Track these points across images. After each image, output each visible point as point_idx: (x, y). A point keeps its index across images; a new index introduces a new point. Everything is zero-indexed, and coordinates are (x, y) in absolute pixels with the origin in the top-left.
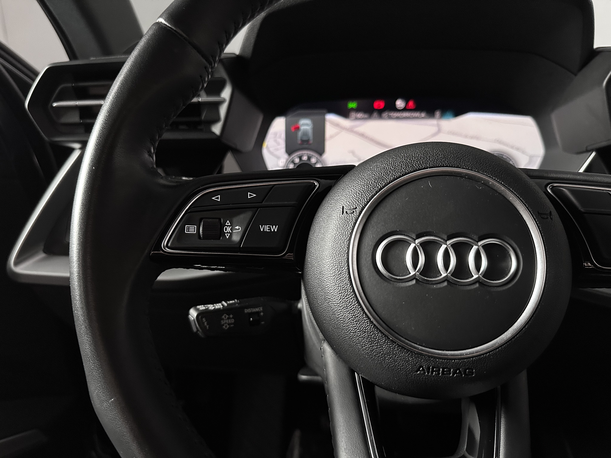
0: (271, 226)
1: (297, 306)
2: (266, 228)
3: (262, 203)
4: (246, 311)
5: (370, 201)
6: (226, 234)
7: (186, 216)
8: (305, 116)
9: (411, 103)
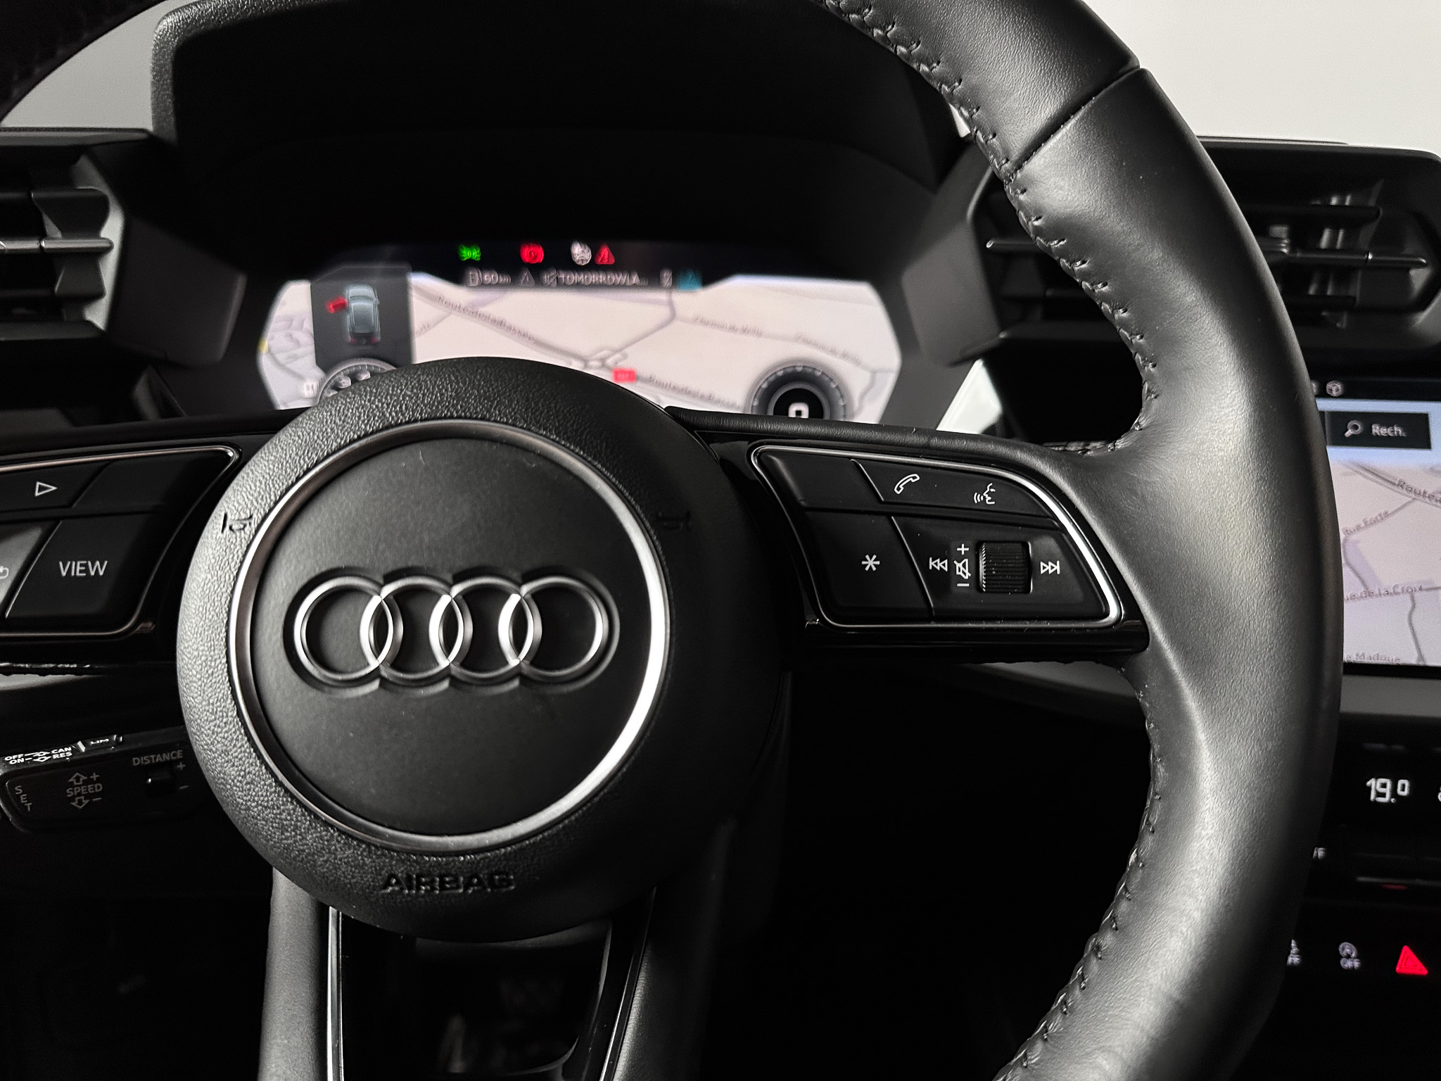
0: (89, 563)
2: (77, 569)
3: (69, 507)
4: (137, 761)
5: (282, 498)
8: (358, 278)
9: (605, 252)
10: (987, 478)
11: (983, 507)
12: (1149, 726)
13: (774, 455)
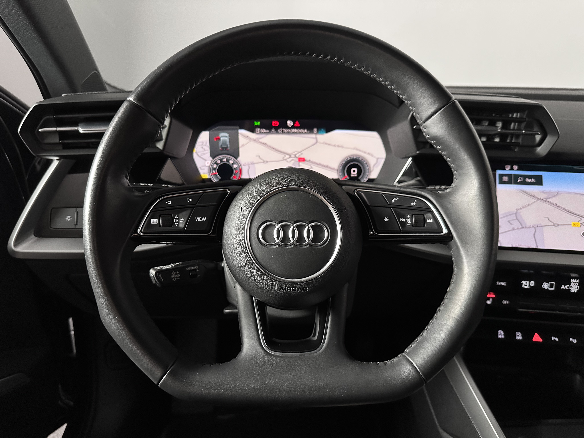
0: (202, 218)
1: (221, 265)
2: (199, 219)
3: (196, 204)
4: (187, 269)
5: (255, 204)
6: (175, 223)
7: (151, 214)
8: (223, 130)
9: (297, 123)
10: (415, 199)
11: (414, 206)
12: (453, 259)
13: (362, 192)
